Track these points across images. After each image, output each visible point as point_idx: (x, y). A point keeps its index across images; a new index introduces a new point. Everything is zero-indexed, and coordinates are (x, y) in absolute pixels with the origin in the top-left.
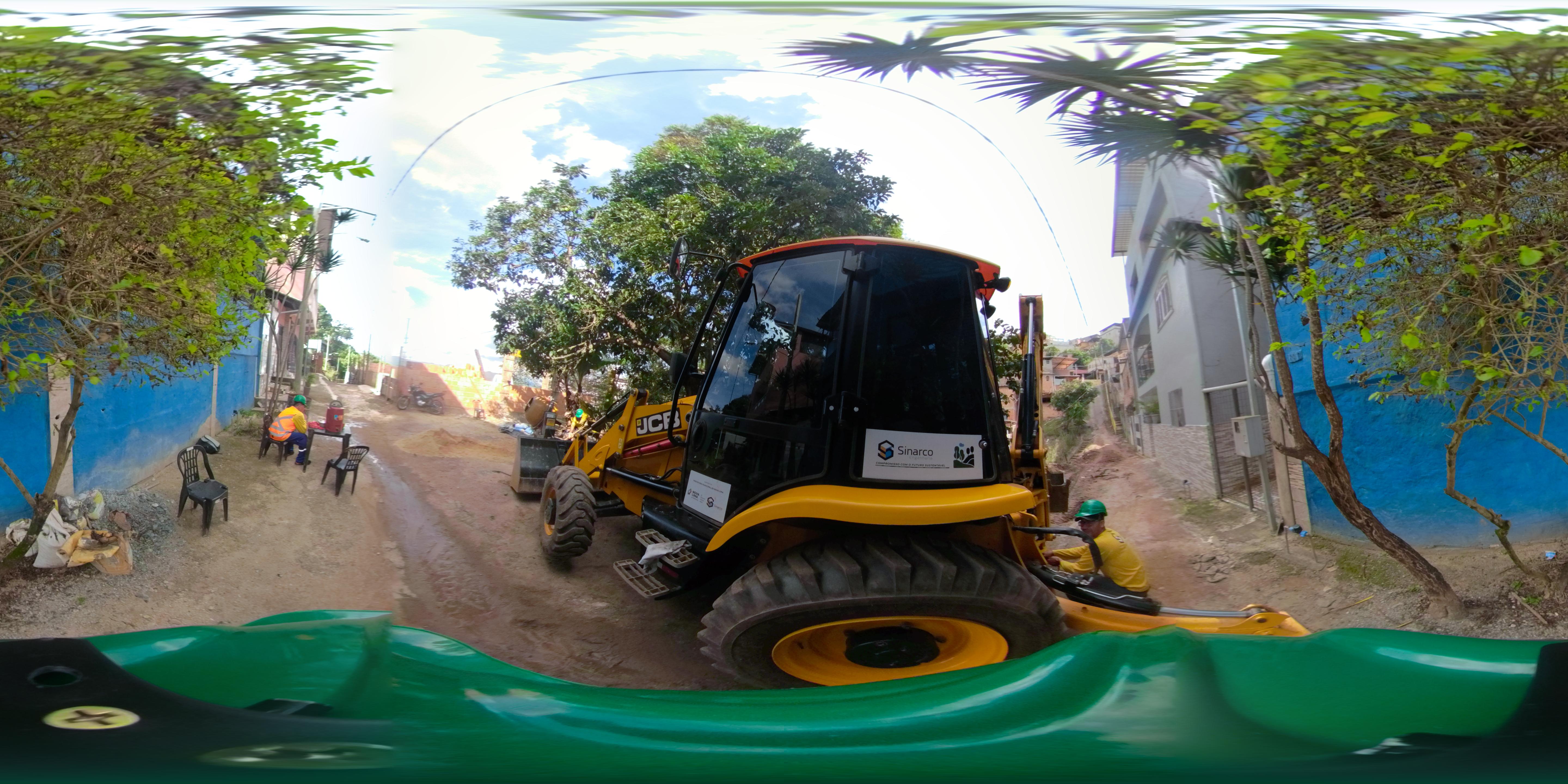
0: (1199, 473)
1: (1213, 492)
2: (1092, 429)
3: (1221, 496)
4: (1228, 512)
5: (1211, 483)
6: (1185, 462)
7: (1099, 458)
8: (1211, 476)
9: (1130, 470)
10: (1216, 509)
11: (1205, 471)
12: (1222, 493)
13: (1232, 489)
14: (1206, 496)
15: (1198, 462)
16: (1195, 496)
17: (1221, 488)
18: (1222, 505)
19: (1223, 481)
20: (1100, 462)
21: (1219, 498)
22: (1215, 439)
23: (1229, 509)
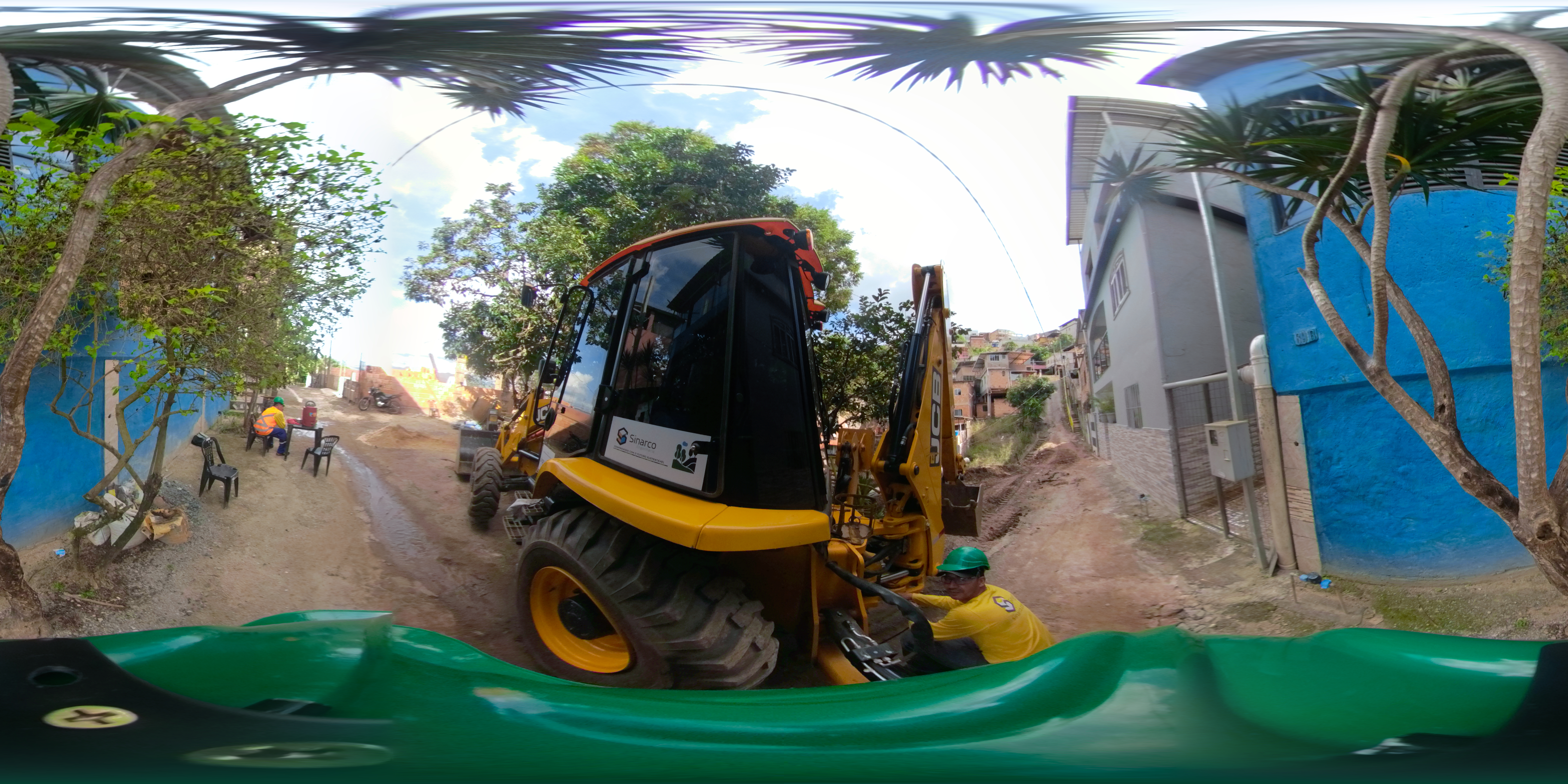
0: (1158, 485)
1: (1177, 510)
2: (1049, 427)
3: (1186, 515)
4: (1196, 538)
5: (1173, 500)
6: (1142, 471)
7: (1053, 458)
8: (1173, 491)
9: (1082, 475)
10: (1181, 533)
11: (1166, 485)
12: (1187, 511)
13: (1199, 506)
14: (1167, 514)
15: (1158, 473)
16: (1154, 513)
17: (1186, 506)
18: (1187, 527)
19: (1188, 497)
20: (1051, 463)
21: (1183, 518)
22: (1178, 446)
23: (1197, 534)
